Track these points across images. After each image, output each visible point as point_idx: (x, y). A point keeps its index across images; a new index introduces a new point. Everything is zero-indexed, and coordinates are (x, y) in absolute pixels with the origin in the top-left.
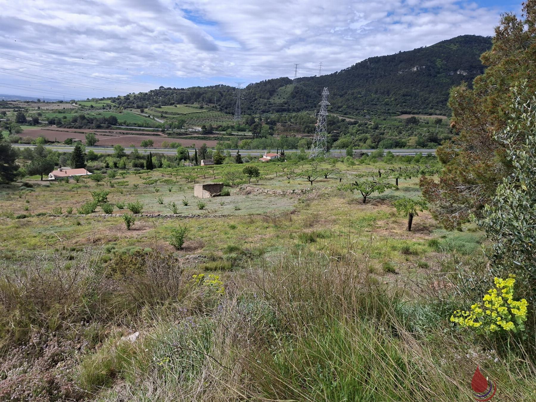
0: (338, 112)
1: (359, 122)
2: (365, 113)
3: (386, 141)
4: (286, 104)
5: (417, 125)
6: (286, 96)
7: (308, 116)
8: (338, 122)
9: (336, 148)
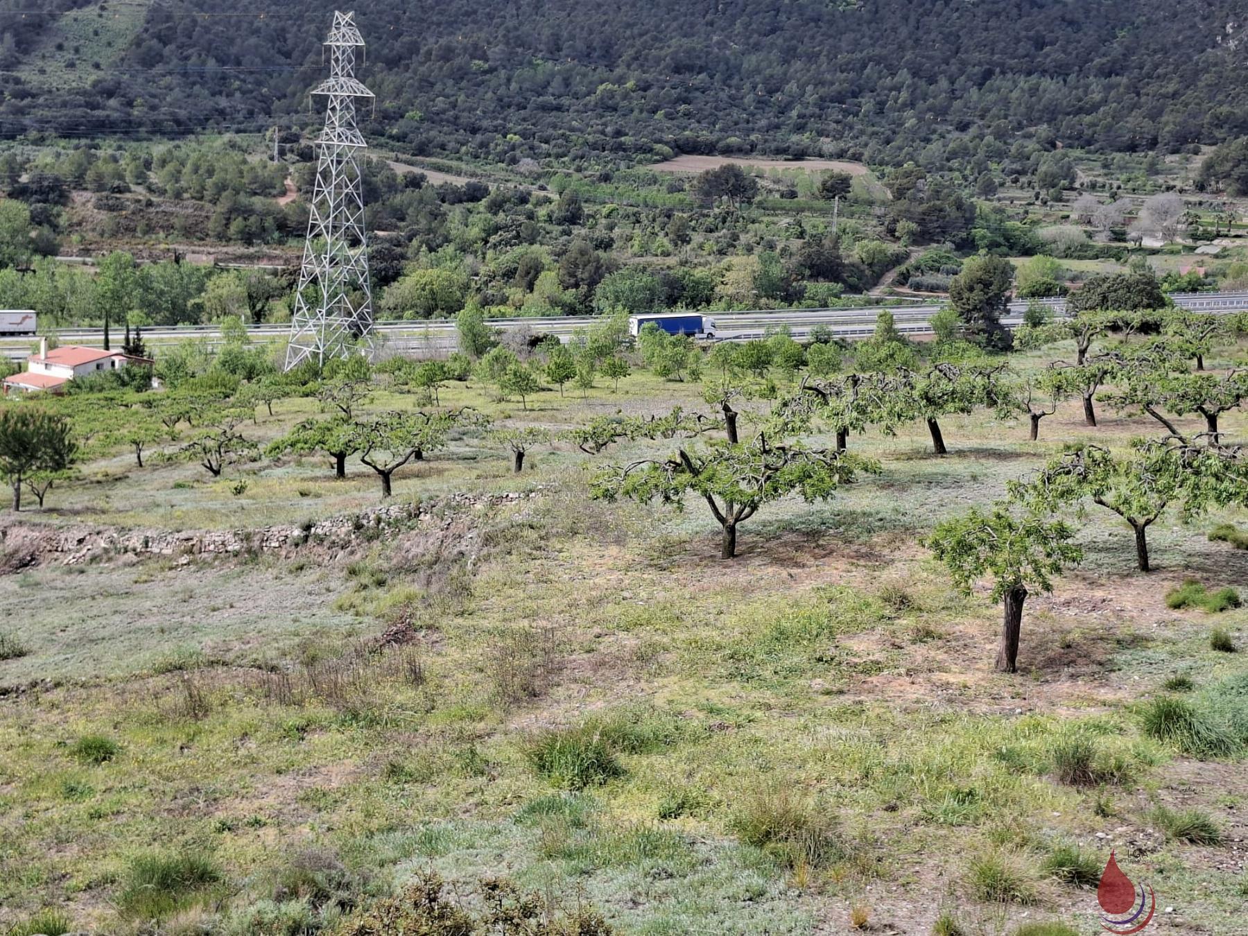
0: (383, 140)
1: (492, 188)
2: (513, 148)
3: (623, 277)
4: (110, 94)
5: (750, 203)
6: (107, 57)
7: (237, 156)
8: (392, 186)
9: (398, 312)
